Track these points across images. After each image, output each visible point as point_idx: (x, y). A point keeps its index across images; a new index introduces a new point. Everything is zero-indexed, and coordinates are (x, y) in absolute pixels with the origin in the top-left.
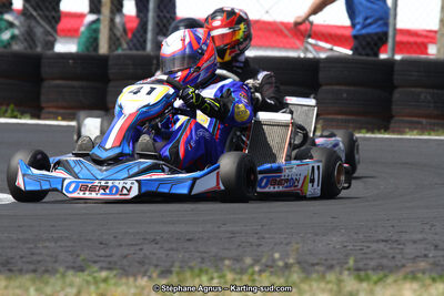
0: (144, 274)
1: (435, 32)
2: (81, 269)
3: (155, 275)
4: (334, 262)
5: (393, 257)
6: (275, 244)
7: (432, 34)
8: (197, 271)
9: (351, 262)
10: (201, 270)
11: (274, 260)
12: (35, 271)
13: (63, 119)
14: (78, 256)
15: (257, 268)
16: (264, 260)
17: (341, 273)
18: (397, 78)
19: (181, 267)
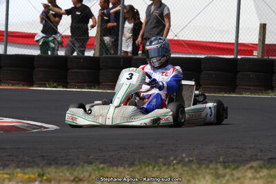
0: (121, 166)
1: (257, 45)
2: (90, 163)
3: (126, 166)
4: (213, 159)
5: (241, 156)
6: (183, 150)
8: (146, 164)
9: (221, 159)
10: (149, 164)
11: (183, 158)
12: (68, 164)
13: (78, 88)
14: (89, 156)
15: (175, 162)
16: (179, 158)
17: (216, 165)
18: (239, 68)
19: (139, 162)
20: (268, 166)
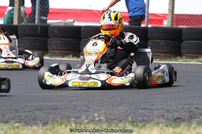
0: (36, 124)
1: (166, 15)
2: (7, 122)
4: (122, 119)
5: (149, 116)
6: (95, 111)
7: (165, 16)
8: (59, 123)
9: (130, 118)
10: (61, 123)
11: (94, 118)
14: (5, 116)
16: (90, 118)
17: (125, 123)
18: (149, 36)
19: (53, 121)
20: (173, 125)
